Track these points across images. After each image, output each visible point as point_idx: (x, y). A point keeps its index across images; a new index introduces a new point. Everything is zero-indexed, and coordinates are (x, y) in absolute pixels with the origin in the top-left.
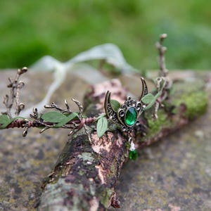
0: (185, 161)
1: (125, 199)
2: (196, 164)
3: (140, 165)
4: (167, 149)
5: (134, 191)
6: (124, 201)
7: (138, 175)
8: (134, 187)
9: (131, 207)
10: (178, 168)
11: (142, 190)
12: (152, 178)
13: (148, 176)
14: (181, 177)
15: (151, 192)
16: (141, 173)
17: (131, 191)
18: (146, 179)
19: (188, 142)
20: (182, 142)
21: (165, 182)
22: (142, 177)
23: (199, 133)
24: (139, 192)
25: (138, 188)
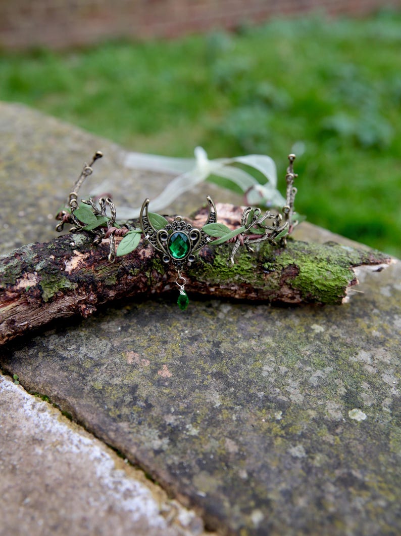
0: (253, 342)
1: (130, 330)
2: (264, 352)
3: (193, 315)
4: (250, 319)
5: (151, 330)
6: (126, 331)
7: (179, 320)
8: (156, 327)
9: (125, 340)
10: (234, 343)
11: (160, 334)
12: (187, 332)
13: (185, 328)
14: (223, 352)
15: (165, 342)
16: (183, 321)
17: (147, 329)
18: (180, 329)
19: (289, 328)
20: (278, 323)
21: (196, 344)
22: (178, 325)
23: (318, 328)
24: (155, 334)
25: (157, 331)
